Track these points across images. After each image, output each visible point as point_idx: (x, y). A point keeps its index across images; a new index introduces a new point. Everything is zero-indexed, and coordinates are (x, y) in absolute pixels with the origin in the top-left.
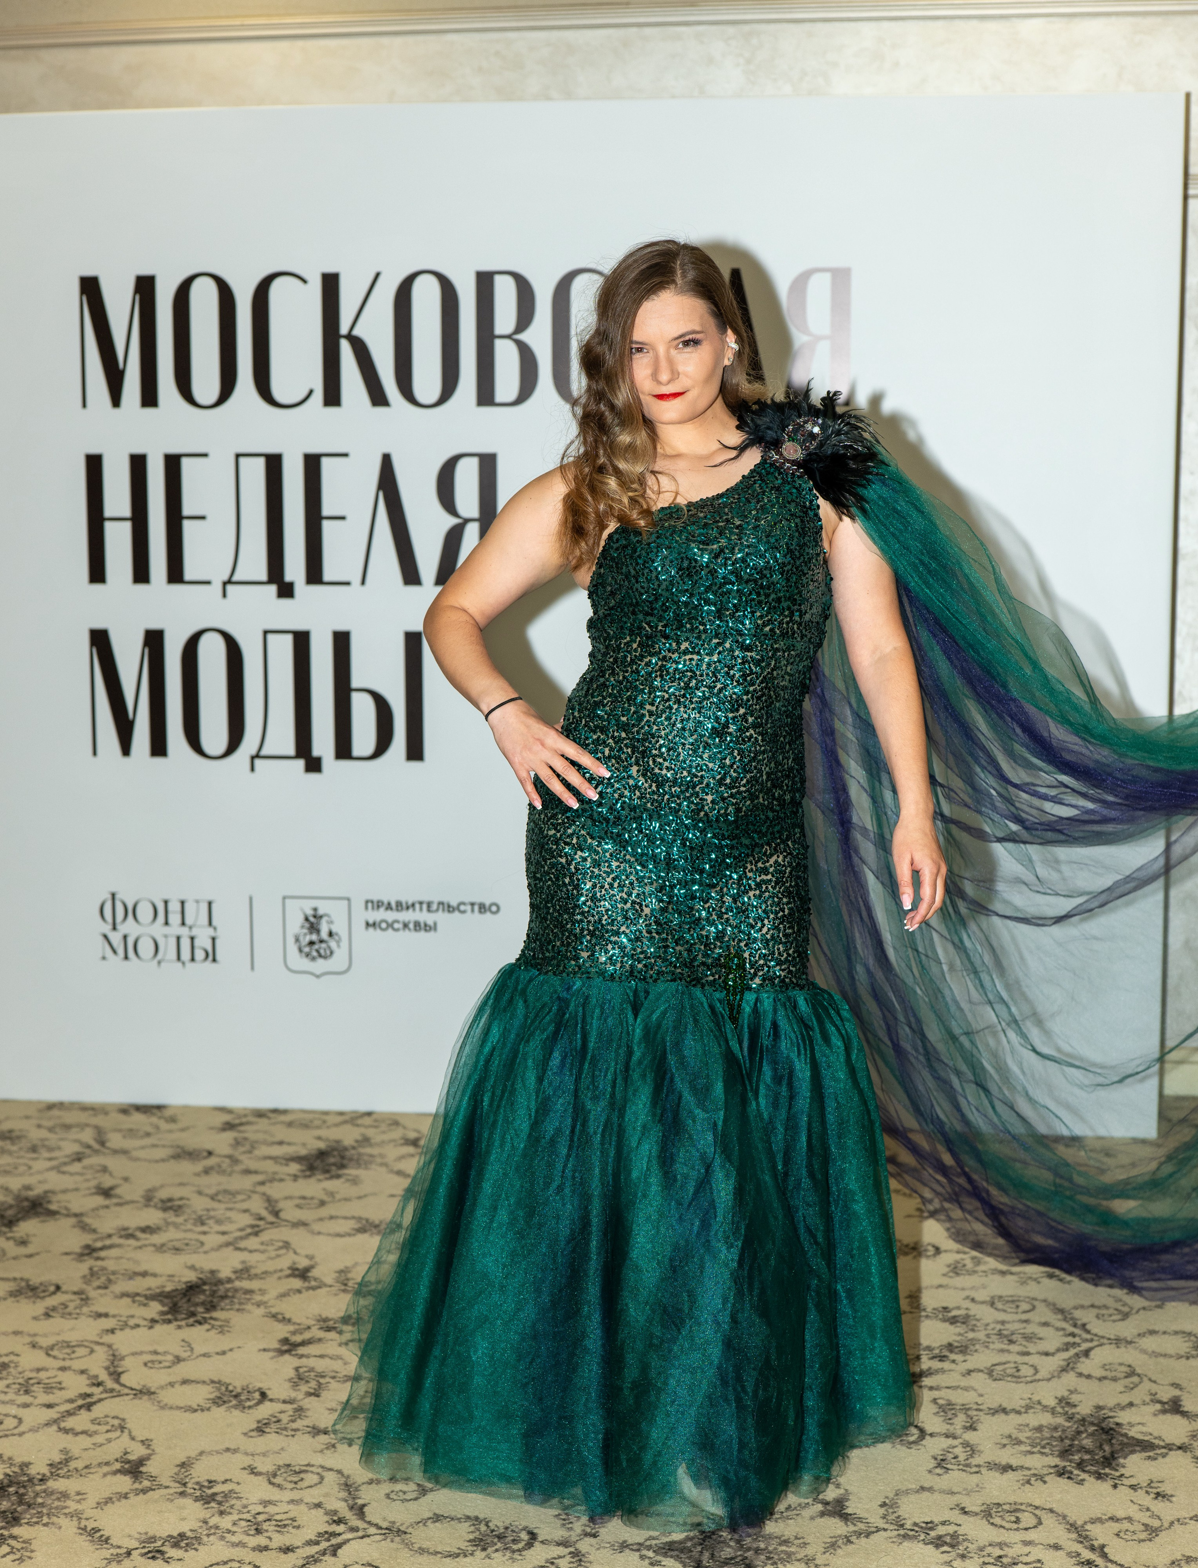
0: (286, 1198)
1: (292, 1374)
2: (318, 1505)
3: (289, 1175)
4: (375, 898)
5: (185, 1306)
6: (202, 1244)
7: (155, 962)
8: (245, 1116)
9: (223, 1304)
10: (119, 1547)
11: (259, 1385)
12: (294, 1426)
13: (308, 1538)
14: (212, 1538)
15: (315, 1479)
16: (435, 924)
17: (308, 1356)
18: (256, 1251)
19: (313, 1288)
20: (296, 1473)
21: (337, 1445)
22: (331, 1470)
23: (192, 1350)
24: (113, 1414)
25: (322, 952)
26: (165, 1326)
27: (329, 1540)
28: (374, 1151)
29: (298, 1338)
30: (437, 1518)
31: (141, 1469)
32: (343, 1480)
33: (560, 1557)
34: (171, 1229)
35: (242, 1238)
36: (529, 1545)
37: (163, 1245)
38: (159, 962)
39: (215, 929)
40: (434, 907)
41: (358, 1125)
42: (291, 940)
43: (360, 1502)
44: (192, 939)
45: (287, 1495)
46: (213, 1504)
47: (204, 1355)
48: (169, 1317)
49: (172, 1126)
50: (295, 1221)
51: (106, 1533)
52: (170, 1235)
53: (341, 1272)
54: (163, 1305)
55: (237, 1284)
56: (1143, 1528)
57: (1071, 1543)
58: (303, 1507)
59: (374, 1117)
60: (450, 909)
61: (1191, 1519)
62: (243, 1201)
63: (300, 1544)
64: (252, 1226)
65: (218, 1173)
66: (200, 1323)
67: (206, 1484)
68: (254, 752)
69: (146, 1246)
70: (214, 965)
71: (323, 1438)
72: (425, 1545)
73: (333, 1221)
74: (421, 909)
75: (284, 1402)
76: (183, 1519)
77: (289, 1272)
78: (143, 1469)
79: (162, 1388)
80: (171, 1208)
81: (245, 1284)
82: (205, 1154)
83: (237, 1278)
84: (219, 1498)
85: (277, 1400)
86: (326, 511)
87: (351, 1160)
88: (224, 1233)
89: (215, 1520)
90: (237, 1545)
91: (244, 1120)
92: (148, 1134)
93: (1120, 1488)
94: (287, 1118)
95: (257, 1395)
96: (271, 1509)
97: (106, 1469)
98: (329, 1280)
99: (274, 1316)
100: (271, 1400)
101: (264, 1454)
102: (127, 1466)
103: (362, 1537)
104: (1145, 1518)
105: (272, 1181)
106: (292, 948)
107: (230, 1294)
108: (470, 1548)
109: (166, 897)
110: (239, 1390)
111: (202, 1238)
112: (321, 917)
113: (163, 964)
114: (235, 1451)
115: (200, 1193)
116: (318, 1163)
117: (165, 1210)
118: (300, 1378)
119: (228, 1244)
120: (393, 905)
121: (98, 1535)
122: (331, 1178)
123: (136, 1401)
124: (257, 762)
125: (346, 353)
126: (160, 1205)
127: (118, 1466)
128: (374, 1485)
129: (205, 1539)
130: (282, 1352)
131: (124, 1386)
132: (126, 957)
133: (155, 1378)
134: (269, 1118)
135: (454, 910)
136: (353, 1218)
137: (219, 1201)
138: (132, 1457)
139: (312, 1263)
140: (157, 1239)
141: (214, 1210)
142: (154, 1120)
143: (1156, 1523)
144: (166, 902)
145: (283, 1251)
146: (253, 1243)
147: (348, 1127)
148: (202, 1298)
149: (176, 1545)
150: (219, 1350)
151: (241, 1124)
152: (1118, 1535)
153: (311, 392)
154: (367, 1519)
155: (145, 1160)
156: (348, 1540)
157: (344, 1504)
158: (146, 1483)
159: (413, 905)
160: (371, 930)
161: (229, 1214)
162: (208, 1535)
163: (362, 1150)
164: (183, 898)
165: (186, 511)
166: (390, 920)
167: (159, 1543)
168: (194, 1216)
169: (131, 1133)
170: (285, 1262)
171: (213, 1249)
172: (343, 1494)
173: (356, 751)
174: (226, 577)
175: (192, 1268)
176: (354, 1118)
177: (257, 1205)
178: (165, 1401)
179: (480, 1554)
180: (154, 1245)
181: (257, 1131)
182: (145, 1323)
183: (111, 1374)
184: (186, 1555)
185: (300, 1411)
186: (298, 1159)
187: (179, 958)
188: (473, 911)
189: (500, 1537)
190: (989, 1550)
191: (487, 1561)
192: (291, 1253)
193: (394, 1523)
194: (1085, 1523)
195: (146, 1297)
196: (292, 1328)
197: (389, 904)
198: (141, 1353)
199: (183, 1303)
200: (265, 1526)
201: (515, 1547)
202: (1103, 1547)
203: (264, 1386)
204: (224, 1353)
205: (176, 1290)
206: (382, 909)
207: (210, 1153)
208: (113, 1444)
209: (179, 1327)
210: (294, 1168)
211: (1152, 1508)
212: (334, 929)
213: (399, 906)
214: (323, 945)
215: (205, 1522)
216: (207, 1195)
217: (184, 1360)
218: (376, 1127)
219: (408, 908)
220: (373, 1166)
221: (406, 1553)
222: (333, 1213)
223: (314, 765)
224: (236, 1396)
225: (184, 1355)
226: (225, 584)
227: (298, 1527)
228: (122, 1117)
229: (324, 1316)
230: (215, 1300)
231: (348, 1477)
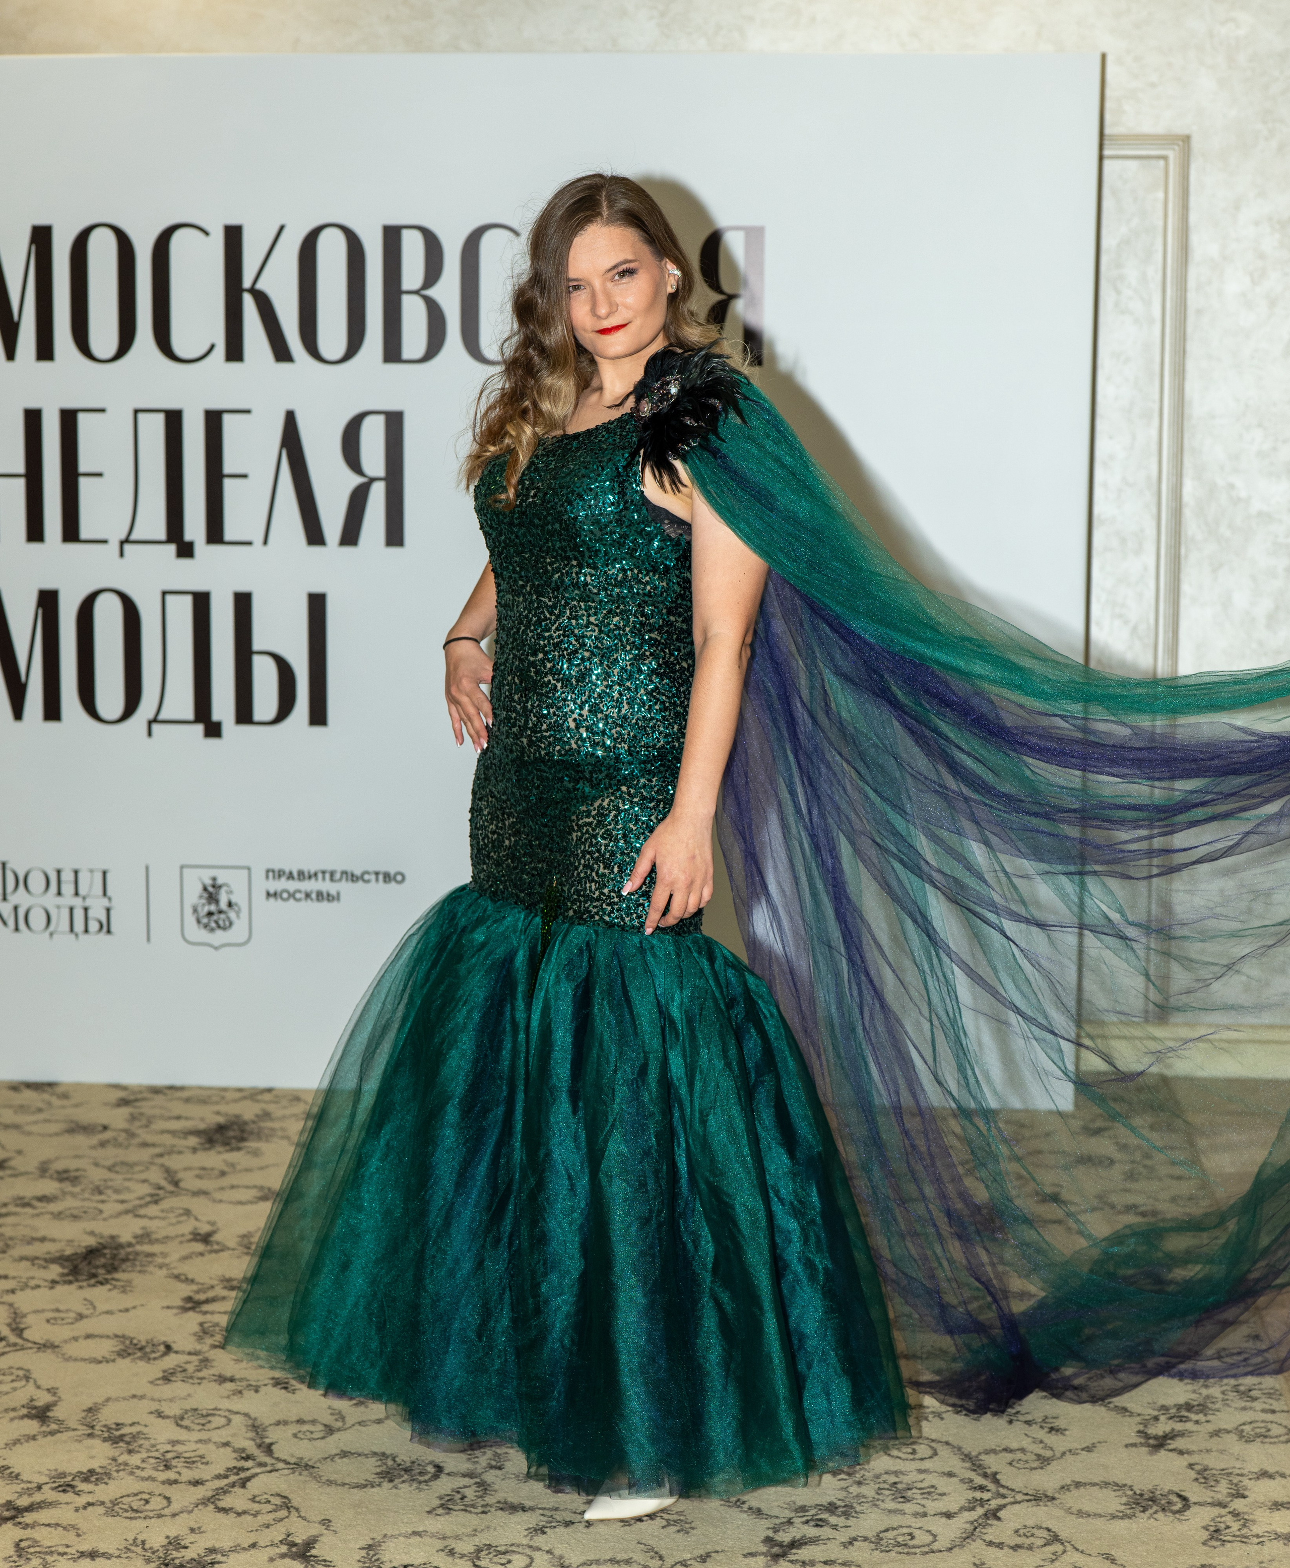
0: (186, 1169)
1: (197, 1328)
2: (226, 1444)
3: (188, 1147)
4: (277, 867)
5: (86, 1268)
6: (101, 1211)
7: (47, 934)
8: (141, 1092)
9: (124, 1266)
10: (30, 1482)
11: (163, 1339)
12: (200, 1374)
13: (217, 1472)
14: (121, 1473)
15: (223, 1421)
16: (338, 894)
17: (212, 1313)
18: (156, 1218)
19: (216, 1252)
20: (203, 1416)
21: (244, 1392)
22: (237, 1413)
23: (94, 1308)
24: (17, 1366)
25: (221, 923)
26: (66, 1287)
27: (237, 1474)
28: (276, 1125)
29: (202, 1297)
30: (344, 1454)
31: (48, 1414)
32: (250, 1422)
33: (465, 1487)
34: (69, 1198)
35: (141, 1206)
36: (436, 1477)
37: (60, 1213)
38: (51, 934)
39: (110, 899)
40: (338, 876)
41: (258, 1101)
42: (188, 911)
43: (267, 1441)
44: (86, 910)
45: (196, 1436)
46: (121, 1444)
47: (107, 1312)
48: (71, 1278)
49: (65, 1102)
50: (195, 1190)
51: (16, 1471)
52: (68, 1203)
53: (244, 1236)
54: (63, 1267)
55: (138, 1248)
56: (1034, 1457)
57: (963, 1471)
58: (211, 1446)
59: (274, 1093)
60: (353, 878)
61: (1083, 1449)
62: (142, 1172)
63: (209, 1478)
64: (152, 1195)
65: (115, 1146)
66: (102, 1284)
67: (114, 1426)
68: (151, 716)
69: (42, 1214)
70: (109, 937)
71: (229, 1386)
72: (333, 1477)
73: (234, 1191)
74: (324, 879)
75: (190, 1354)
76: (92, 1457)
77: (191, 1237)
78: (50, 1414)
79: (66, 1342)
80: (67, 1179)
81: (147, 1248)
82: (100, 1128)
83: (138, 1243)
84: (127, 1439)
85: (183, 1352)
86: (227, 469)
87: (251, 1133)
88: (122, 1202)
89: (124, 1458)
90: (147, 1479)
91: (139, 1096)
92: (40, 1110)
93: (1016, 1423)
94: (185, 1094)
95: (162, 1348)
96: (179, 1448)
97: (12, 1414)
98: (231, 1244)
99: (177, 1277)
100: (176, 1352)
101: (171, 1400)
102: (33, 1412)
103: (270, 1472)
104: (1038, 1448)
105: (170, 1153)
106: (190, 919)
107: (131, 1257)
108: (377, 1480)
109: (59, 866)
110: (144, 1343)
111: (101, 1206)
112: (220, 887)
113: (55, 936)
114: (142, 1397)
115: (96, 1164)
116: (217, 1137)
117: (61, 1180)
118: (205, 1332)
119: (127, 1212)
120: (295, 874)
121: (8, 1471)
122: (232, 1150)
123: (41, 1354)
124: (155, 727)
125: (249, 307)
126: (55, 1176)
127: (25, 1411)
128: (281, 1426)
129: (115, 1474)
130: (185, 1310)
131: (27, 1340)
132: (17, 929)
133: (58, 1333)
134: (165, 1094)
135: (358, 879)
136: (255, 1187)
137: (117, 1172)
138: (37, 1404)
139: (214, 1228)
140: (54, 1207)
141: (111, 1180)
142: (46, 1096)
143: (1048, 1454)
144: (59, 872)
145: (184, 1218)
146: (153, 1210)
147: (248, 1103)
148: (102, 1261)
149: (86, 1480)
150: (122, 1307)
151: (137, 1100)
152: (1010, 1464)
153: (212, 347)
154: (276, 1456)
155: (39, 1134)
156: (257, 1474)
157: (252, 1443)
158: (54, 1427)
159: (316, 874)
160: (272, 900)
161: (127, 1184)
162: (118, 1471)
163: (262, 1124)
164: (76, 867)
165: (83, 467)
166: (292, 890)
167: (69, 1478)
168: (91, 1186)
169: (22, 1109)
170: (187, 1228)
171: (112, 1217)
172: (251, 1434)
173: (258, 716)
174: (123, 536)
175: (92, 1233)
176: (254, 1094)
177: (156, 1176)
178: (70, 1353)
179: (386, 1485)
180: (52, 1213)
181: (154, 1107)
182: (46, 1284)
183: (13, 1330)
184: (96, 1488)
185: (205, 1362)
186: (197, 1133)
187: (72, 930)
188: (377, 880)
189: (406, 1470)
190: (885, 1477)
191: (394, 1491)
192: (192, 1220)
193: (302, 1458)
194: (980, 1454)
195: (46, 1260)
196: (195, 1287)
197: (291, 873)
198: (43, 1311)
199: (83, 1266)
200: (174, 1463)
201: (422, 1479)
202: (996, 1473)
203: (169, 1339)
204: (127, 1310)
205: (76, 1254)
206: (283, 879)
207: (105, 1128)
208: (18, 1392)
209: (81, 1287)
210: (193, 1141)
211: (1046, 1440)
212: (234, 899)
213: (302, 876)
214: (222, 916)
215: (114, 1460)
216: (104, 1167)
217: (87, 1317)
218: (276, 1102)
219: (310, 877)
220: (275, 1139)
221: (314, 1485)
222: (235, 1183)
223: (213, 730)
224: (141, 1349)
225: (86, 1312)
226: (122, 543)
227: (207, 1463)
228: (12, 1094)
229: (227, 1276)
230: (116, 1263)
231: (255, 1419)
